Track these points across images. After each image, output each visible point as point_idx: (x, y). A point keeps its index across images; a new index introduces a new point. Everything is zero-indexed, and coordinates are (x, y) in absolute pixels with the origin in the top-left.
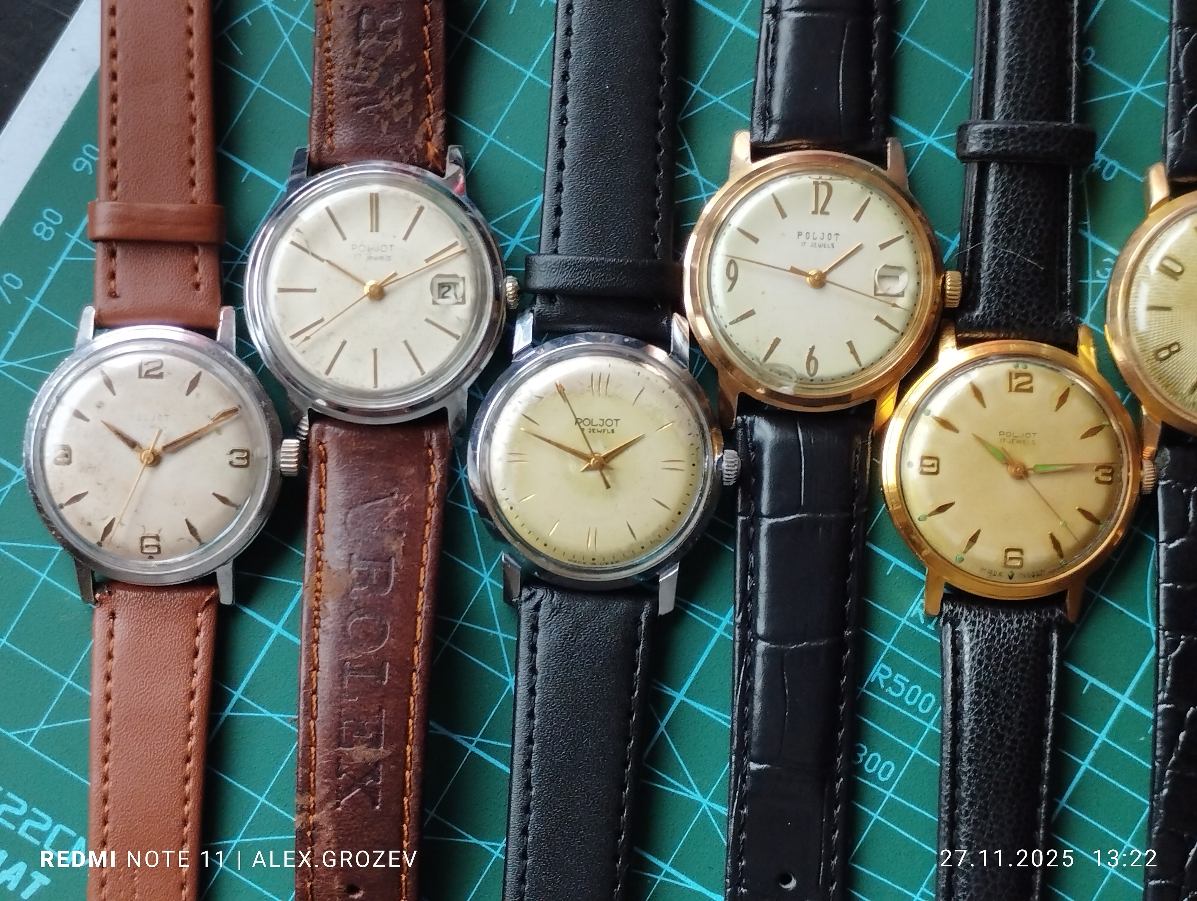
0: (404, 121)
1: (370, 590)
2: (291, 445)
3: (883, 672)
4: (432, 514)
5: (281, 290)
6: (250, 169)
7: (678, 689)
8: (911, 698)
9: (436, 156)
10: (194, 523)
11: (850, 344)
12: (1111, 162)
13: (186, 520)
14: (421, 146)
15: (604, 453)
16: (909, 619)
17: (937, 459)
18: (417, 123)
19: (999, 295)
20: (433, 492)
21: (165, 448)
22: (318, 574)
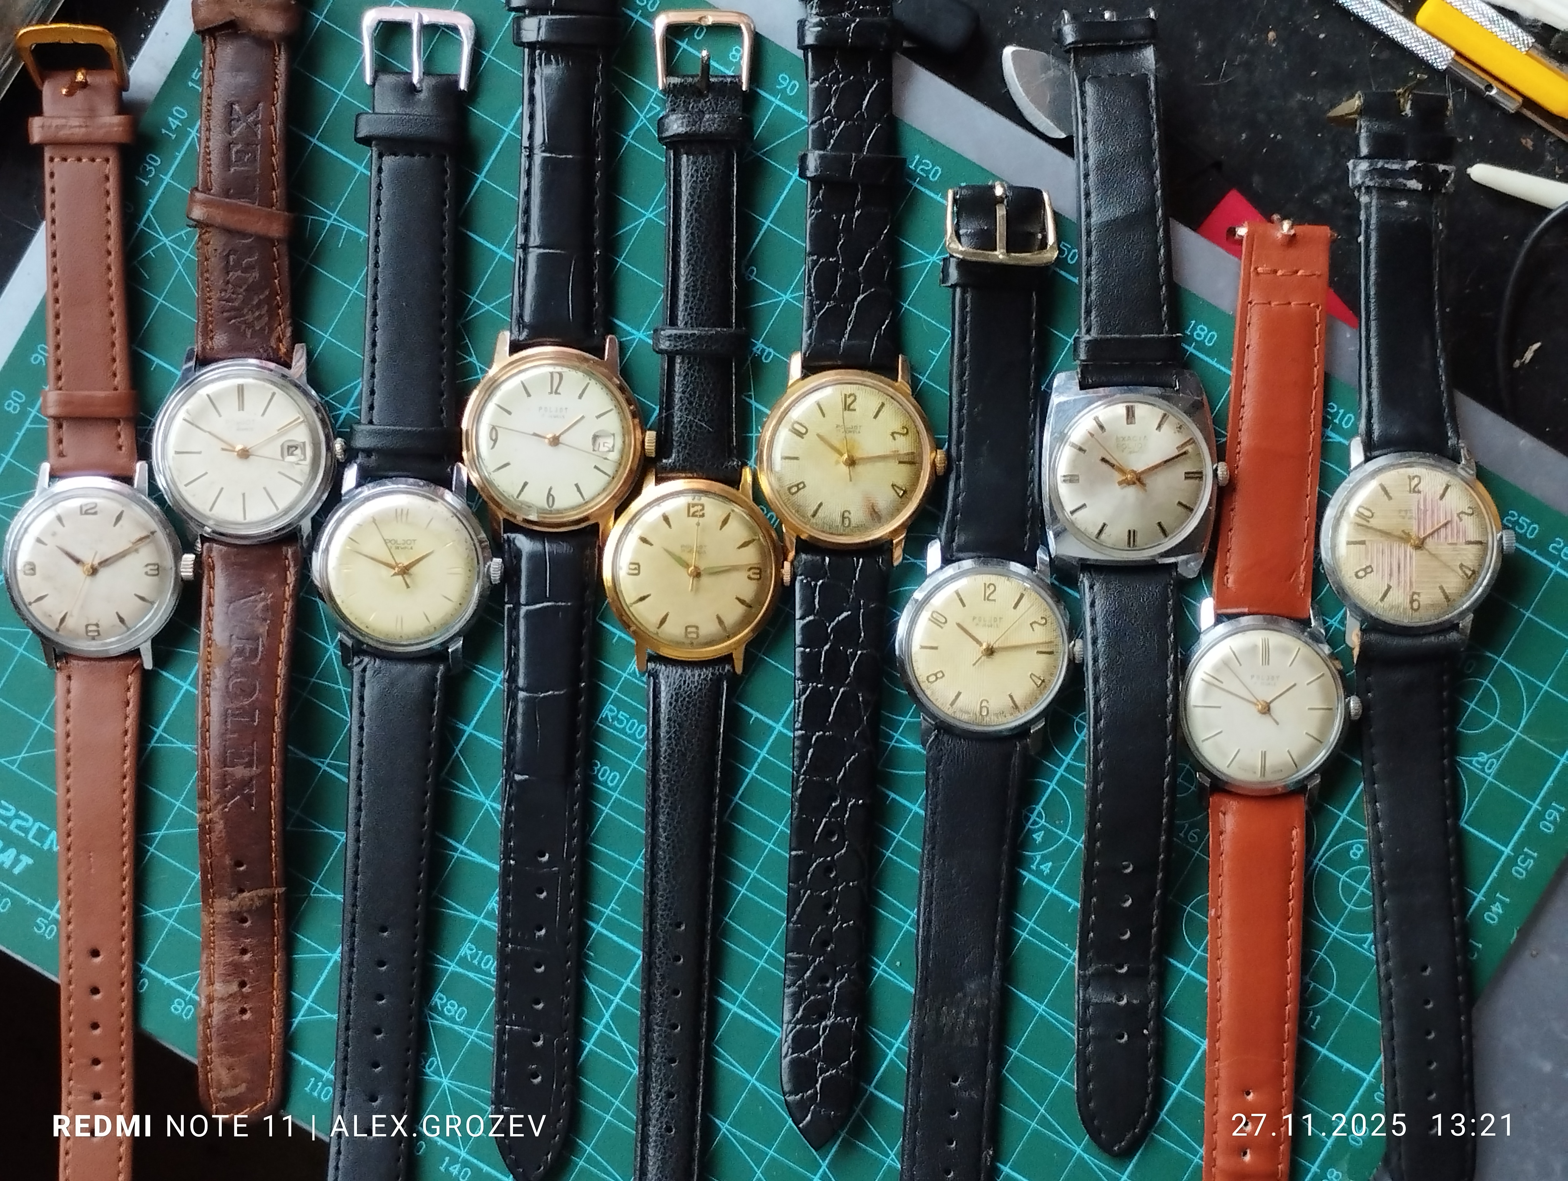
0: (262, 329)
1: (246, 659)
2: (188, 559)
3: (611, 710)
4: (288, 606)
5: (177, 453)
6: (157, 361)
7: (467, 724)
8: (630, 729)
9: (285, 354)
10: (122, 615)
11: (577, 485)
12: (767, 350)
13: (117, 613)
14: (275, 346)
15: (406, 564)
16: (629, 674)
17: (638, 564)
18: (272, 330)
19: (685, 448)
20: (288, 591)
21: (100, 564)
22: (209, 649)
